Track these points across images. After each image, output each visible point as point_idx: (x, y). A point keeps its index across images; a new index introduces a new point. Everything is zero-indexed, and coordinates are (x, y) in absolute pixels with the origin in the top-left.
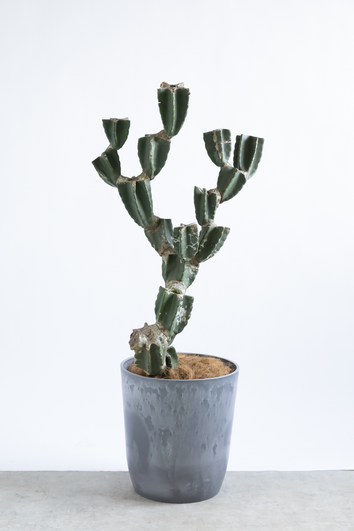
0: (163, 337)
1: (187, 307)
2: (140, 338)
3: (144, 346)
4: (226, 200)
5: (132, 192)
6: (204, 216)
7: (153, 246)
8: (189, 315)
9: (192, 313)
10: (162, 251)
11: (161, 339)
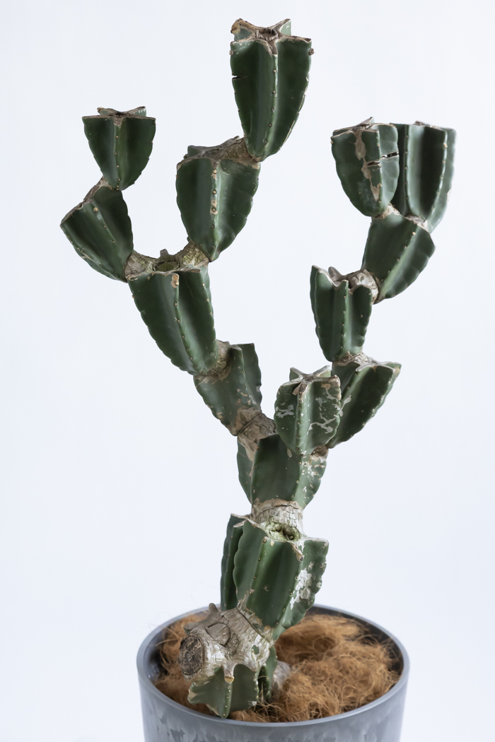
0: (260, 645)
1: (314, 567)
2: (209, 655)
3: (220, 672)
4: (388, 296)
5: (171, 301)
6: (342, 342)
7: (215, 415)
8: (319, 583)
9: (324, 577)
10: (239, 426)
11: (256, 650)
